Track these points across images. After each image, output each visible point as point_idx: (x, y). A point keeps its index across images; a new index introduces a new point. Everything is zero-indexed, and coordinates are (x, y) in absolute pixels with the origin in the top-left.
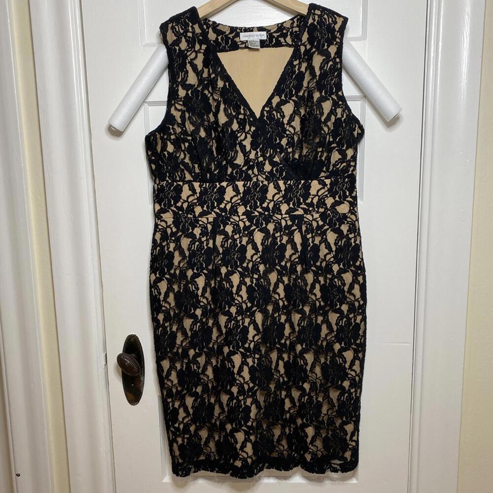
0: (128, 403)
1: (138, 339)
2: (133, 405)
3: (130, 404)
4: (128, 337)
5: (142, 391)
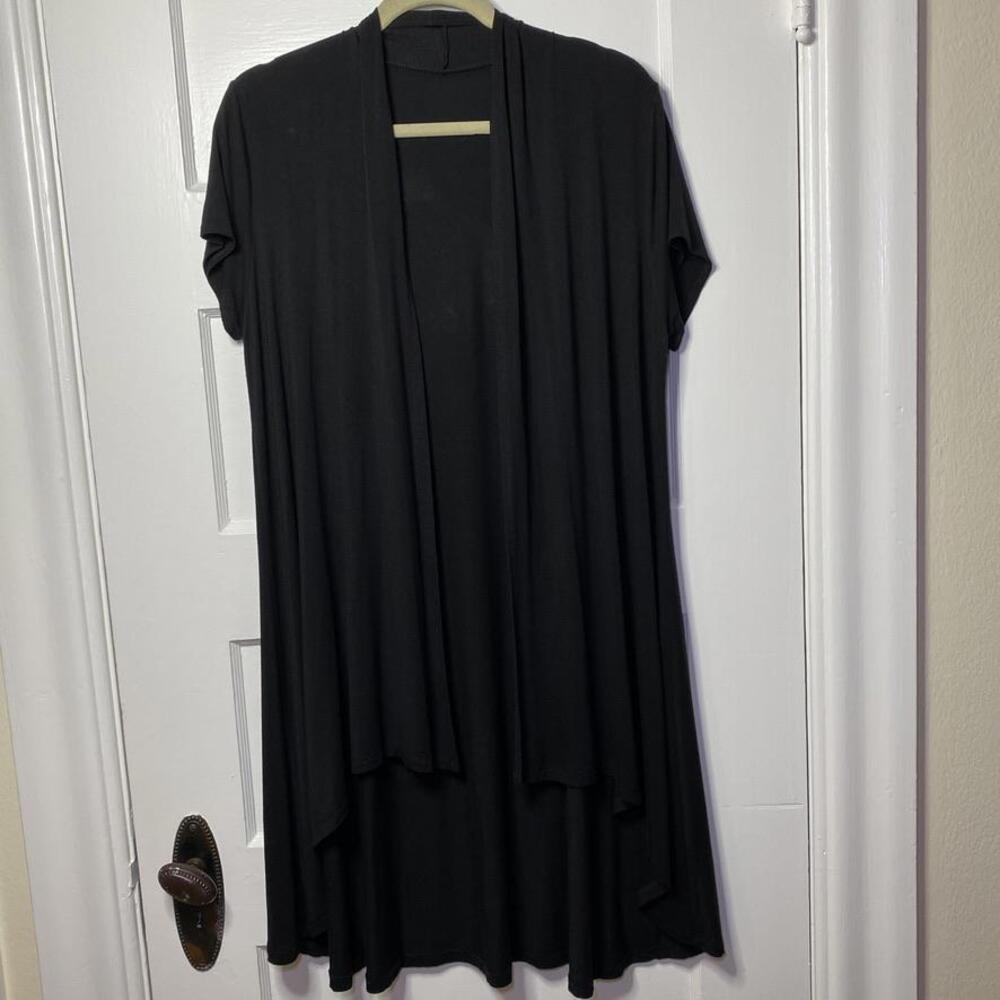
0: (192, 968)
1: (206, 824)
2: (204, 970)
3: (195, 967)
4: (183, 821)
5: (221, 938)
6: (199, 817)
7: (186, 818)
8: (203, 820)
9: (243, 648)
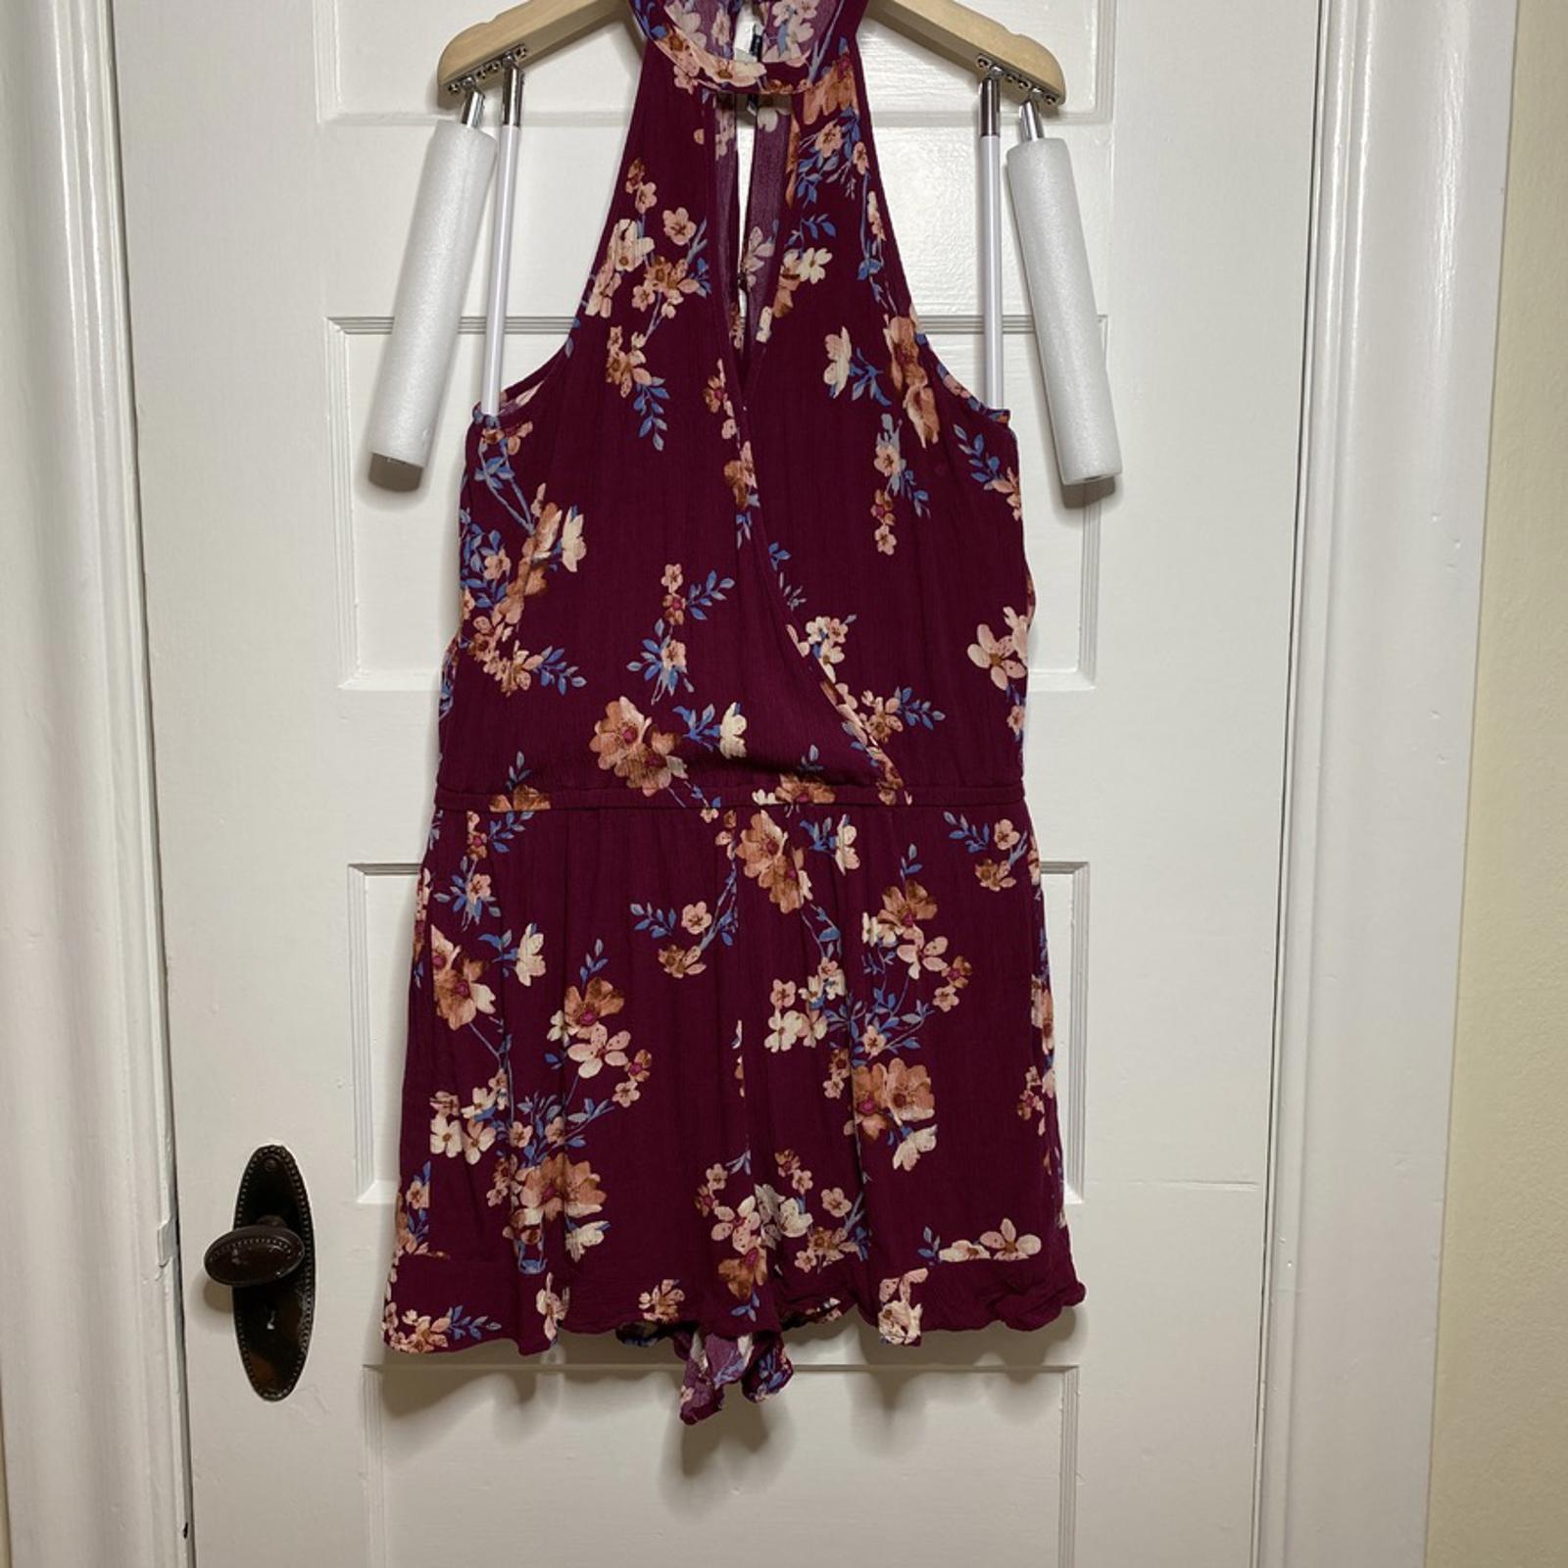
0: (255, 1395)
1: (293, 1160)
2: (272, 1400)
3: (262, 1395)
4: (256, 1155)
5: (306, 1348)
6: (282, 1148)
7: (261, 1150)
8: (288, 1154)
9: (367, 877)
